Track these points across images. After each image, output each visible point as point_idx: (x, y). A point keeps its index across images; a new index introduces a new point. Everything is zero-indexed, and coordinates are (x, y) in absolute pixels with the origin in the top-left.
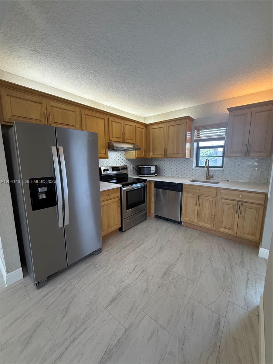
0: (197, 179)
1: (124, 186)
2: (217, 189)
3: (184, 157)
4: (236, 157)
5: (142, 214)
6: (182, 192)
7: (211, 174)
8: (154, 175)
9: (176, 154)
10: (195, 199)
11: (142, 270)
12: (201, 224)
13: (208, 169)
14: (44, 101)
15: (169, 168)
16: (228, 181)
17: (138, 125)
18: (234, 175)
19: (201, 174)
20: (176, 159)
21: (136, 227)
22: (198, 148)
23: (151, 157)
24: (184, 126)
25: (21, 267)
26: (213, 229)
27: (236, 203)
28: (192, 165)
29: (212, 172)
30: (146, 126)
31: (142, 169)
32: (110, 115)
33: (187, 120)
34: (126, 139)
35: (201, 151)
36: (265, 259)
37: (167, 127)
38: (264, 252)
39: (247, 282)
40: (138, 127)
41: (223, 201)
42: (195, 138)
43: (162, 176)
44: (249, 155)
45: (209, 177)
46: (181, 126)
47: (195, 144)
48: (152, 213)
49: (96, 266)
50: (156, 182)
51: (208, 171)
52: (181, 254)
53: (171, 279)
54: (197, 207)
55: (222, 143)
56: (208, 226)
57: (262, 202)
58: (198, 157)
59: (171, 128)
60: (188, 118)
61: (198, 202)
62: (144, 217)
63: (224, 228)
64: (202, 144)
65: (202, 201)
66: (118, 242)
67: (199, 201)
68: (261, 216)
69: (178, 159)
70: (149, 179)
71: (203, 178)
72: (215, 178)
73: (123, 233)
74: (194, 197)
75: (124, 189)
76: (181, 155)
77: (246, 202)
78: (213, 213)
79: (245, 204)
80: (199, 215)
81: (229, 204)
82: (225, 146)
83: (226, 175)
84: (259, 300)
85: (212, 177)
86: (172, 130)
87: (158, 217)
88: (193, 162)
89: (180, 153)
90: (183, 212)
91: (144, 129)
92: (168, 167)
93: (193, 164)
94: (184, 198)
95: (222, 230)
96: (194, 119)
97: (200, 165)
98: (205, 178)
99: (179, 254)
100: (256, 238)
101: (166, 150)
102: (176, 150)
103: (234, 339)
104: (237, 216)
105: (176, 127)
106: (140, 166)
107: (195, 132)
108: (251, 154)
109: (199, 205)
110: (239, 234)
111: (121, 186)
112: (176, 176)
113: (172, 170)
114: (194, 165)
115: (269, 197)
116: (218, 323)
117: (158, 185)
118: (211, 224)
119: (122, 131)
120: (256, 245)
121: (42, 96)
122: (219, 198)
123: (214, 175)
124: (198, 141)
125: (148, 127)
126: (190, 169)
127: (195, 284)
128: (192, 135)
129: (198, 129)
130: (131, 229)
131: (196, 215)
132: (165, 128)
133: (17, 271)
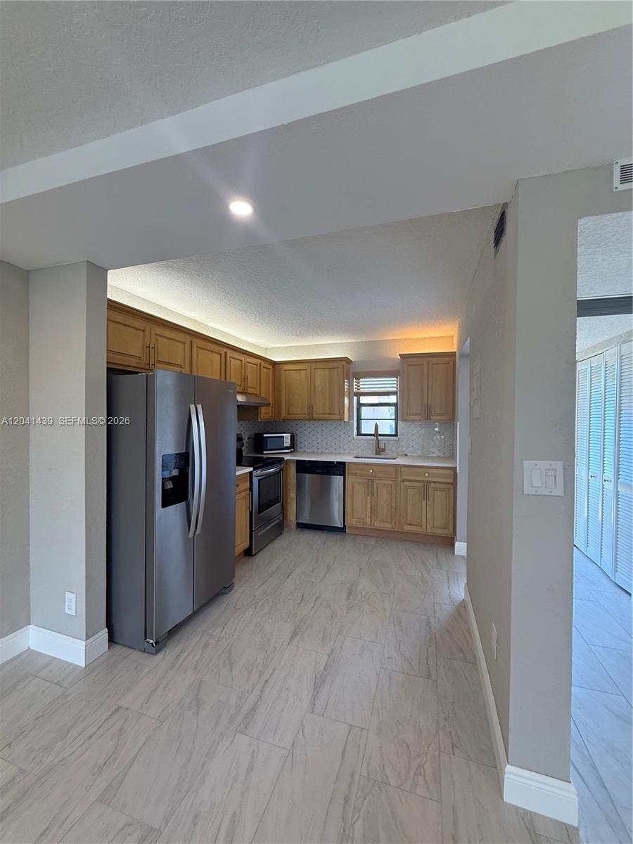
0: (360, 455)
1: (254, 469)
2: (396, 466)
3: (342, 419)
4: (413, 421)
5: (274, 524)
6: (344, 474)
7: (382, 446)
8: (289, 451)
9: (329, 414)
10: (366, 485)
11: (315, 597)
12: (377, 524)
13: (377, 438)
14: (148, 326)
15: (314, 438)
16: (406, 455)
17: (263, 363)
18: (413, 446)
19: (366, 446)
20: (325, 422)
21: (271, 546)
22: (360, 405)
23: (283, 418)
24: (340, 370)
25: (107, 627)
26: (396, 530)
27: (422, 484)
28: (353, 432)
29: (384, 442)
30: (275, 364)
31: (268, 439)
32: (228, 348)
33: (344, 363)
34: (249, 387)
35: (363, 409)
36: (463, 556)
37: (313, 370)
38: (461, 547)
39: (448, 582)
40: (264, 367)
41: (406, 483)
42: (355, 390)
43: (300, 452)
44: (430, 419)
45: (379, 451)
46: (335, 371)
47: (355, 398)
48: (291, 521)
49: (238, 607)
50: (298, 462)
51: (378, 441)
52: (361, 569)
53: (359, 597)
54: (369, 498)
55: (393, 399)
56: (388, 526)
57: (451, 481)
58: (359, 419)
59: (319, 374)
60: (346, 360)
61: (371, 492)
62: (280, 529)
63: (410, 525)
64: (364, 400)
65: (377, 488)
66: (251, 570)
67: (372, 487)
68: (452, 499)
69: (329, 422)
70: (287, 457)
71: (371, 453)
72: (387, 451)
73: (252, 558)
74: (365, 483)
75: (255, 473)
76: (338, 417)
77: (434, 482)
78: (393, 504)
79: (433, 485)
80: (373, 510)
81: (413, 488)
82: (397, 403)
83: (402, 446)
84: (463, 595)
85: (383, 450)
86: (320, 376)
87: (302, 526)
88: (353, 427)
89: (336, 412)
90: (348, 510)
91: (271, 370)
92: (311, 436)
93: (353, 430)
94: (349, 487)
95: (407, 528)
96: (351, 361)
97: (363, 433)
98: (374, 452)
99: (358, 570)
100: (449, 532)
101: (310, 408)
102: (329, 409)
103: (447, 630)
104: (424, 503)
105: (327, 372)
106: (265, 435)
107: (355, 380)
108: (433, 417)
109: (372, 494)
110: (429, 530)
111: (251, 469)
112: (327, 451)
113: (319, 441)
114: (355, 431)
115: (458, 471)
116: (429, 622)
117: (303, 467)
118: (391, 523)
119: (243, 374)
120: (449, 542)
121: (145, 318)
122: (400, 480)
123: (386, 449)
124: (359, 395)
125: (276, 367)
126: (350, 439)
127: (392, 597)
128: (350, 385)
129: (359, 376)
130: (265, 549)
131: (369, 511)
132: (308, 372)
133: (100, 634)
